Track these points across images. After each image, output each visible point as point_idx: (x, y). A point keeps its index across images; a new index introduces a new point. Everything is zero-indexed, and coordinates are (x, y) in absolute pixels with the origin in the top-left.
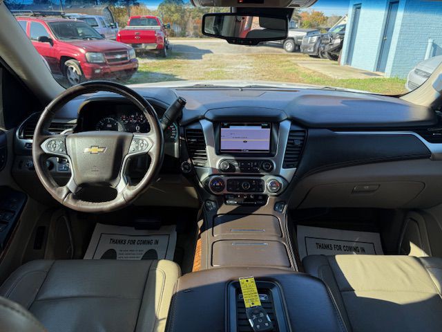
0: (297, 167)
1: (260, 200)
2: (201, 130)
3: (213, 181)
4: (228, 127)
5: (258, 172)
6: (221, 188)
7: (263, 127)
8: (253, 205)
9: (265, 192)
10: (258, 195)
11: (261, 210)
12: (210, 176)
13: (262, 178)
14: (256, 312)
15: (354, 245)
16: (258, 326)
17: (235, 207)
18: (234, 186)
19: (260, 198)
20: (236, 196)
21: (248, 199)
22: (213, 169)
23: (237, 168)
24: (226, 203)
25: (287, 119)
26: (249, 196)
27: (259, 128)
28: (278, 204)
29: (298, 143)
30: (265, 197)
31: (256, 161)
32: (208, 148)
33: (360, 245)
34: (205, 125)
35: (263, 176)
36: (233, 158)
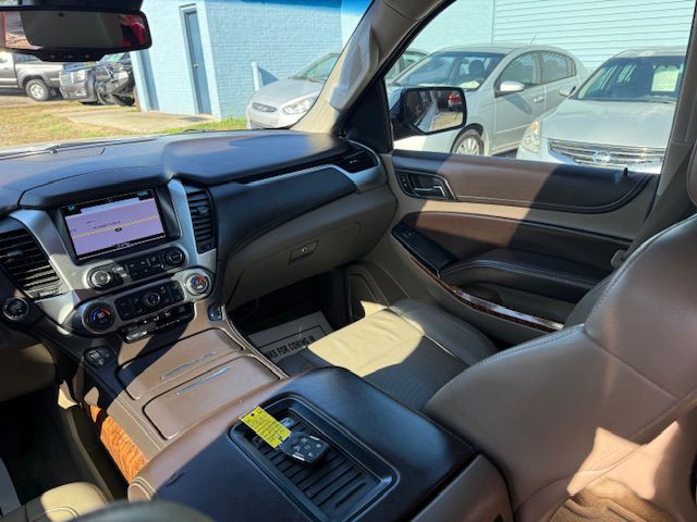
0: (216, 246)
1: (183, 314)
2: (24, 231)
3: (88, 314)
4: (77, 211)
5: (162, 270)
6: (109, 319)
7: (141, 198)
8: (176, 325)
9: (187, 298)
10: (177, 307)
11: (191, 328)
12: (76, 307)
13: (173, 278)
14: (295, 442)
15: (300, 337)
16: (310, 454)
17: (146, 340)
18: (133, 308)
19: (182, 310)
20: (140, 324)
21: (163, 320)
22: (80, 292)
23: (124, 275)
24: (127, 341)
25: (174, 177)
26: (161, 315)
27: (135, 201)
28: (212, 309)
29: (204, 211)
30: (189, 306)
31: (154, 254)
32: (52, 259)
33: (307, 335)
34: (27, 218)
35: (173, 274)
36: (110, 261)
